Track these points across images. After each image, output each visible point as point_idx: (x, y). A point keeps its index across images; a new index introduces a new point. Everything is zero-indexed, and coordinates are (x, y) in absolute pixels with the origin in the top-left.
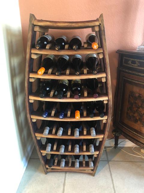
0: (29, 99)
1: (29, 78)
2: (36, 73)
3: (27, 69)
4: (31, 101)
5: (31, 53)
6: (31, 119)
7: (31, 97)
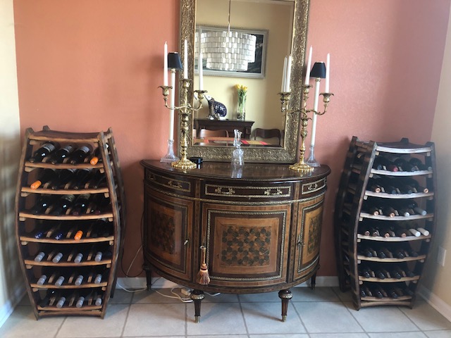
0: (19, 217)
1: (21, 192)
2: (29, 186)
3: (19, 183)
4: (22, 219)
5: (24, 167)
6: (21, 241)
7: (21, 215)
